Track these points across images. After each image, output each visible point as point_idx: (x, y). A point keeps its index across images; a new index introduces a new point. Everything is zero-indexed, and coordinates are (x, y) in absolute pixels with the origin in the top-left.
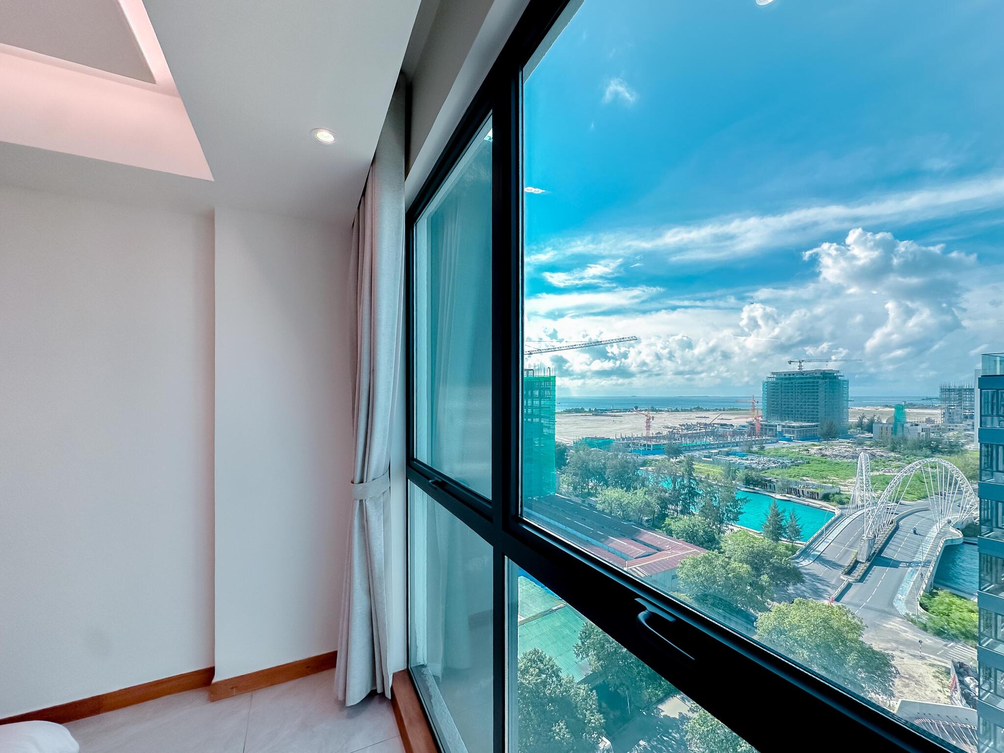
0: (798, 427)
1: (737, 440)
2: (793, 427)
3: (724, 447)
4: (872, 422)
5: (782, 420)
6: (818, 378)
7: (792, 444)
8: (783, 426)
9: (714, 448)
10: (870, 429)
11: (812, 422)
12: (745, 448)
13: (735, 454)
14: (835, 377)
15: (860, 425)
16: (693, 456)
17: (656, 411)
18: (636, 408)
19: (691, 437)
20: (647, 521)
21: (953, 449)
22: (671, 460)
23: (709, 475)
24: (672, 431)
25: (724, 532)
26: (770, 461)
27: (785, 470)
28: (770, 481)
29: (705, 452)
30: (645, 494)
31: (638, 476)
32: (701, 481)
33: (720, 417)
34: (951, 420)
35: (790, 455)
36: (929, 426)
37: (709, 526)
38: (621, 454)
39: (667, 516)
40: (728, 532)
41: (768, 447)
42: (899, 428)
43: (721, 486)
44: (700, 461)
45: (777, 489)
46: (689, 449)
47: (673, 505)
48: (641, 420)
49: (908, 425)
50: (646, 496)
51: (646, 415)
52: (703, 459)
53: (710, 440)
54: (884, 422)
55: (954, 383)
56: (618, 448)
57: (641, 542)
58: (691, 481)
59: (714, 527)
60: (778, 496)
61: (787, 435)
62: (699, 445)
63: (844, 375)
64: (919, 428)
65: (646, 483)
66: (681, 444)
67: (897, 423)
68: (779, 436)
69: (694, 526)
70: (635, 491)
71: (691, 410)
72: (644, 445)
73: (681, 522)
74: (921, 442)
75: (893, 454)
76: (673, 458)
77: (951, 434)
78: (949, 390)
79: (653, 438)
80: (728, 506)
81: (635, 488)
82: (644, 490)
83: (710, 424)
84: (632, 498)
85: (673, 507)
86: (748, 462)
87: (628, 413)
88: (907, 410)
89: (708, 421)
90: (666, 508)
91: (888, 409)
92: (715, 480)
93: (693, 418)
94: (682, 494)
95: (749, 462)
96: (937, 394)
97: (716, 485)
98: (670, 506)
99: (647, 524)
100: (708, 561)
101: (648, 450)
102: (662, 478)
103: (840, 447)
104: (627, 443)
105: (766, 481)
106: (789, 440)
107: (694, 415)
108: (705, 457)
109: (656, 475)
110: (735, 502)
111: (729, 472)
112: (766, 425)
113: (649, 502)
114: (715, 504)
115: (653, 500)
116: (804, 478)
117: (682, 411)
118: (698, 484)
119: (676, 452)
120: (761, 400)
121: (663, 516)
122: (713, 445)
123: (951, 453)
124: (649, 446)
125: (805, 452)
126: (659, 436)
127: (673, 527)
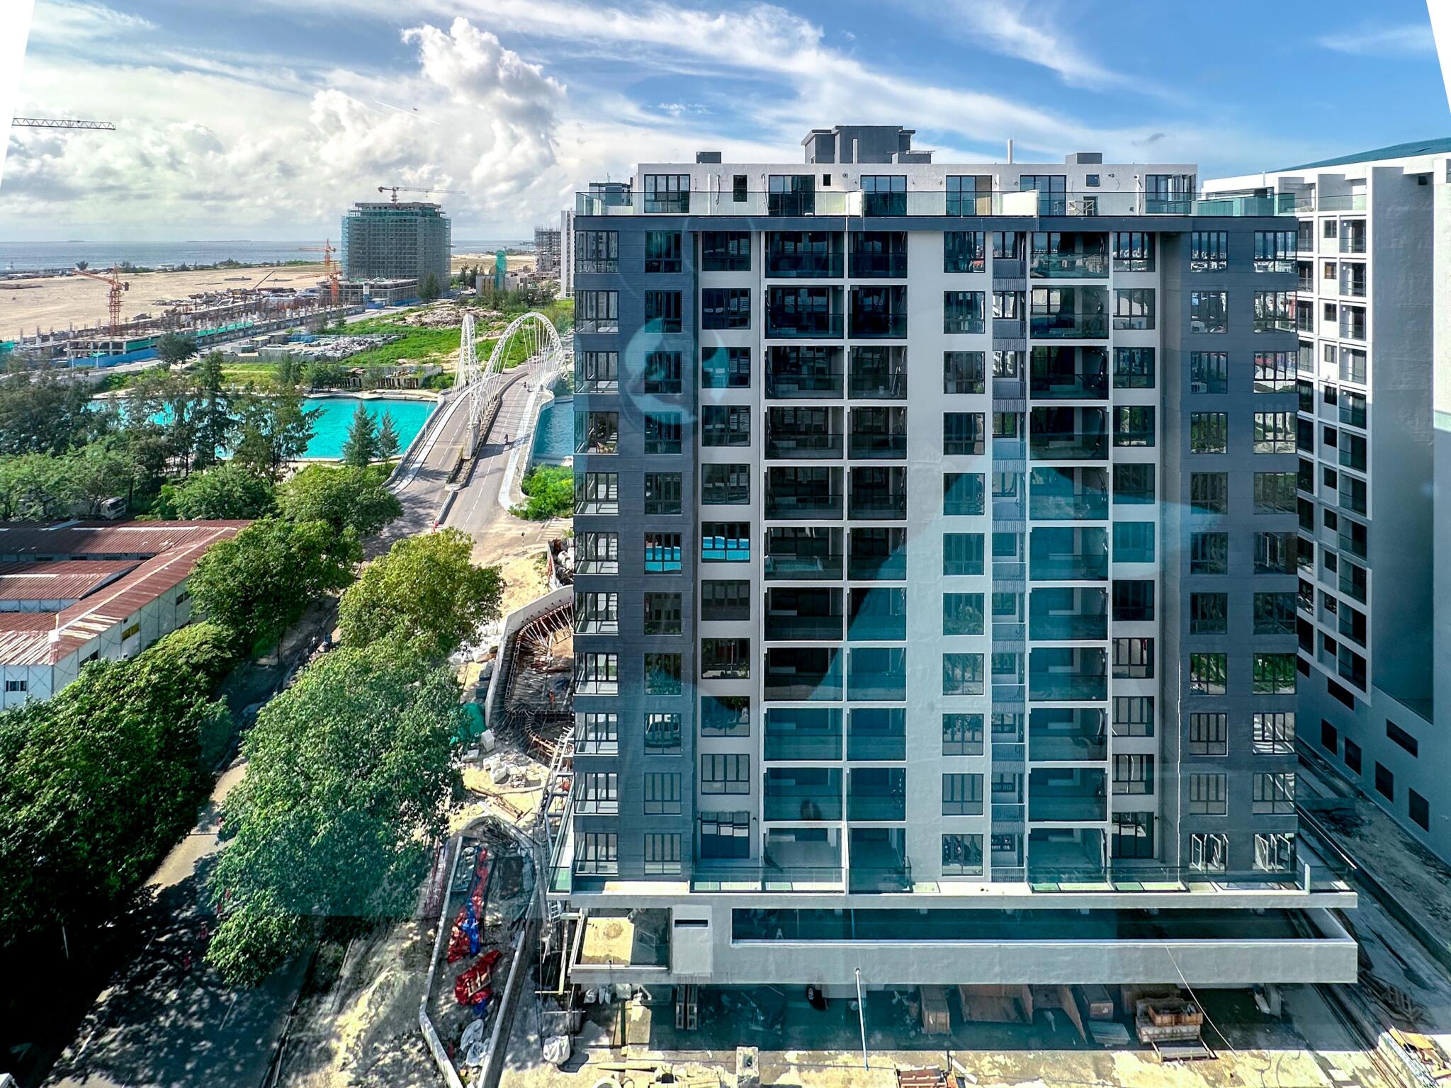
0: (392, 286)
1: (302, 314)
2: (385, 286)
3: (279, 328)
4: (474, 273)
5: (370, 278)
6: (417, 214)
7: (385, 313)
8: (372, 287)
9: (263, 333)
10: (472, 283)
11: (410, 277)
12: (317, 326)
13: (298, 339)
14: (437, 214)
15: (462, 278)
16: (221, 353)
17: (135, 271)
18: (83, 266)
19: (215, 317)
20: (113, 506)
21: (544, 300)
22: (173, 367)
23: (252, 383)
24: (174, 311)
25: (280, 479)
26: (353, 342)
27: (375, 353)
28: (354, 374)
29: (245, 343)
30: (108, 449)
31: (89, 414)
32: (238, 397)
33: (272, 277)
34: (543, 268)
35: (382, 329)
36: (526, 275)
37: (253, 475)
38: (38, 372)
39: (164, 480)
40: (289, 475)
41: (350, 320)
42: (501, 280)
43: (275, 399)
44: (233, 359)
45: (364, 384)
46: (211, 340)
47: (176, 455)
48: (98, 294)
49: (508, 276)
50: (112, 454)
51: (110, 282)
52: (241, 355)
53: (254, 319)
54: (487, 272)
55: (546, 227)
56: (31, 362)
57: (96, 557)
58: (218, 400)
59: (263, 474)
60: (366, 395)
61: (377, 300)
62: (232, 332)
63: (446, 212)
64: (518, 278)
65: (113, 425)
66: (194, 332)
67: (498, 272)
68: (364, 303)
69: (223, 484)
70: (80, 450)
71: (215, 267)
72: (106, 345)
73: (197, 484)
74: (520, 294)
75: (495, 313)
76: (175, 363)
77: (544, 283)
78: (543, 233)
79: (127, 327)
80: (288, 431)
81: (82, 443)
82: (106, 443)
83: (253, 291)
84: (71, 468)
85: (178, 460)
86: (319, 349)
87: (57, 278)
88: (508, 257)
89: (248, 286)
90: (161, 465)
91: (489, 257)
92: (263, 390)
93: (220, 283)
94: (198, 430)
95: (322, 348)
96: (532, 238)
97: (267, 397)
98: (170, 460)
99: (113, 512)
100: (252, 539)
101: (116, 354)
102: (151, 407)
103: (442, 310)
104: (55, 347)
105: (348, 374)
106: (380, 307)
107: (220, 276)
108: (244, 351)
109: (136, 403)
110: (300, 421)
111: (288, 371)
112: (347, 287)
113: (119, 464)
114: (264, 432)
115: (127, 459)
116: (400, 361)
117: (196, 268)
118: (230, 404)
119: (183, 349)
120: (339, 247)
121: (154, 485)
122: (258, 327)
123: (544, 304)
124: (118, 345)
125: (400, 323)
126: (142, 323)
127: (177, 499)
